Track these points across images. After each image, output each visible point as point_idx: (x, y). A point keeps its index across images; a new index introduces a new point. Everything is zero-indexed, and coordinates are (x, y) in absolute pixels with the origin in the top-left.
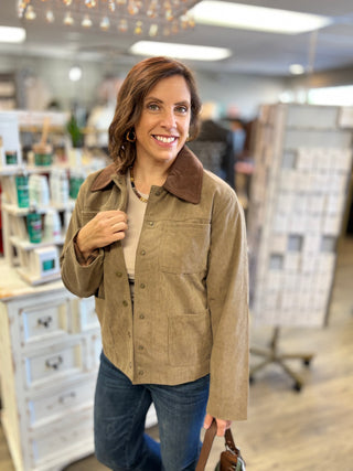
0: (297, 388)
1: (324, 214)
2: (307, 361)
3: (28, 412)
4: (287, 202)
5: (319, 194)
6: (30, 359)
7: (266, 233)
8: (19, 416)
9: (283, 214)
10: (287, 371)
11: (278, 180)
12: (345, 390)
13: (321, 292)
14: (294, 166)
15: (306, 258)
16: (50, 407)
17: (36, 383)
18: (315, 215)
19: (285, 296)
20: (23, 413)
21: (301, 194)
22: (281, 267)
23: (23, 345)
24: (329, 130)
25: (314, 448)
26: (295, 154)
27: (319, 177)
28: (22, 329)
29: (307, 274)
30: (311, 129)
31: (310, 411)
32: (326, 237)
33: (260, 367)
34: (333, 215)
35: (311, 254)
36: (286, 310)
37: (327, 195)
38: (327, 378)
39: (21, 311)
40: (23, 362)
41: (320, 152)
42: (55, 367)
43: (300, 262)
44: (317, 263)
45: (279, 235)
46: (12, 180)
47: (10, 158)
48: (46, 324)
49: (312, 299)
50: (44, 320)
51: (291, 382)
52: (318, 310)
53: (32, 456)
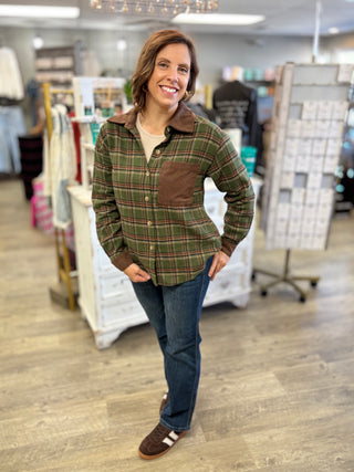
0: (302, 299)
1: (325, 156)
2: (314, 283)
3: (101, 286)
4: (294, 147)
5: (320, 139)
7: (277, 171)
8: (95, 288)
9: (290, 156)
10: (297, 289)
11: (286, 127)
12: (342, 303)
13: (322, 221)
14: (300, 118)
15: (309, 192)
18: (318, 156)
19: (292, 224)
20: (98, 286)
21: (306, 139)
22: (290, 201)
24: (329, 85)
25: (308, 334)
26: (302, 106)
27: (319, 123)
29: (311, 206)
30: (314, 85)
31: (310, 314)
32: (326, 175)
33: (272, 285)
34: (332, 157)
35: (314, 189)
36: (294, 235)
37: (327, 139)
38: (329, 295)
41: (321, 104)
43: (305, 195)
44: (319, 196)
45: (288, 173)
46: (88, 126)
47: (87, 111)
49: (315, 226)
51: (298, 296)
52: (320, 236)
53: (103, 318)
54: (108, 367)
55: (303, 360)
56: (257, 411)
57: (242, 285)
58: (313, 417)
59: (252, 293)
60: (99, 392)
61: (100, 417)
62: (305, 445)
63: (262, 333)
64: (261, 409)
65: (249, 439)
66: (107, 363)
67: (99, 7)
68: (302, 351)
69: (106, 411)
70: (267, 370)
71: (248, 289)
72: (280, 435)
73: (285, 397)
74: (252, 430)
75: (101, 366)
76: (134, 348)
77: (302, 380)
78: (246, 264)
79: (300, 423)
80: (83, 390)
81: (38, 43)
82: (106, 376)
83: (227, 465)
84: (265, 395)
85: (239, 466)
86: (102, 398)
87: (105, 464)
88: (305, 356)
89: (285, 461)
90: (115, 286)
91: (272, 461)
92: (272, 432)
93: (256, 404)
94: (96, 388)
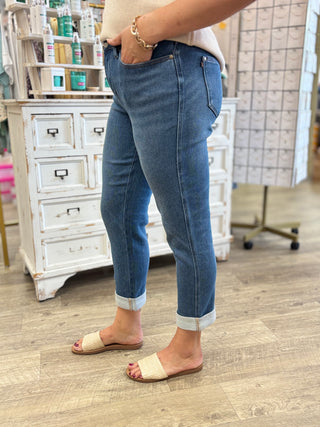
3: (41, 214)
6: (41, 164)
17: (47, 189)
20: (36, 214)
23: (35, 149)
28: (34, 133)
39: (33, 116)
40: (35, 165)
42: (62, 177)
48: (53, 134)
50: (51, 131)
53: (43, 258)
54: (49, 318)
55: (299, 307)
56: (240, 359)
57: (221, 231)
58: (314, 363)
60: (33, 342)
61: (29, 369)
62: (305, 393)
63: (246, 283)
64: (244, 356)
65: (228, 387)
66: (48, 314)
68: (297, 299)
69: (38, 362)
70: (254, 317)
71: (229, 236)
72: (270, 383)
73: (276, 343)
74: (233, 378)
75: (39, 317)
76: (85, 300)
77: (299, 326)
78: (225, 204)
79: (297, 370)
80: (12, 341)
82: (44, 327)
83: (198, 416)
84: (250, 342)
85: (215, 417)
86: (36, 349)
87: (28, 419)
88: (301, 304)
89: (277, 411)
90: (58, 216)
91: (260, 412)
92: (260, 379)
93: (238, 351)
94: (29, 338)
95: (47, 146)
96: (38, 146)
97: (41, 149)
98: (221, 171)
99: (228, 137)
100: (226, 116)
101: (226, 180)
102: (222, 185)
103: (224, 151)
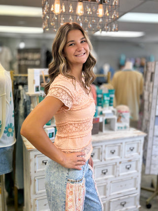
3: (36, 206)
6: (38, 179)
16: (45, 205)
17: (40, 192)
23: (35, 172)
28: (35, 164)
39: (35, 156)
40: (35, 180)
50: (45, 162)
57: (135, 204)
59: (140, 208)
67: (48, 30)
71: (139, 206)
78: (137, 189)
81: (22, 45)
95: (42, 170)
96: (37, 170)
97: (38, 172)
98: (135, 171)
99: (139, 154)
100: (138, 143)
101: (138, 176)
102: (136, 179)
103: (137, 161)
